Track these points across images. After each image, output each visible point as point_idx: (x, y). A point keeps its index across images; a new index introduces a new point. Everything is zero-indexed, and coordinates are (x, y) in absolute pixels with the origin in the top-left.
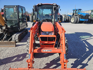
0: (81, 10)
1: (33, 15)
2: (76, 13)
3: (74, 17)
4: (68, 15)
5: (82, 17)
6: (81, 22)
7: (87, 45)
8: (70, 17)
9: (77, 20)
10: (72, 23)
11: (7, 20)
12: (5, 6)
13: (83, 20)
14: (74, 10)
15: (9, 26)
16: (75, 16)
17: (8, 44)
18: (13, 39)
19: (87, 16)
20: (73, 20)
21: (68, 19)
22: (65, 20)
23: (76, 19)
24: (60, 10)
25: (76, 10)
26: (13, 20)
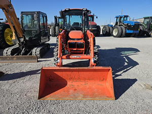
0: (128, 16)
1: (55, 26)
2: (120, 22)
3: (117, 28)
4: (108, 25)
5: (128, 27)
6: (128, 35)
7: (126, 60)
8: (111, 28)
9: (122, 31)
10: (114, 37)
11: (25, 31)
12: (22, 13)
13: (131, 32)
14: (117, 18)
15: (27, 39)
16: (119, 25)
17: (29, 59)
18: (34, 54)
19: (137, 25)
20: (116, 32)
21: (108, 31)
22: (104, 33)
23: (120, 31)
24: (97, 18)
25: (121, 17)
26: (31, 31)
